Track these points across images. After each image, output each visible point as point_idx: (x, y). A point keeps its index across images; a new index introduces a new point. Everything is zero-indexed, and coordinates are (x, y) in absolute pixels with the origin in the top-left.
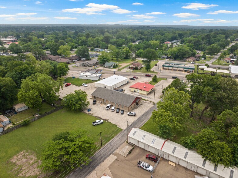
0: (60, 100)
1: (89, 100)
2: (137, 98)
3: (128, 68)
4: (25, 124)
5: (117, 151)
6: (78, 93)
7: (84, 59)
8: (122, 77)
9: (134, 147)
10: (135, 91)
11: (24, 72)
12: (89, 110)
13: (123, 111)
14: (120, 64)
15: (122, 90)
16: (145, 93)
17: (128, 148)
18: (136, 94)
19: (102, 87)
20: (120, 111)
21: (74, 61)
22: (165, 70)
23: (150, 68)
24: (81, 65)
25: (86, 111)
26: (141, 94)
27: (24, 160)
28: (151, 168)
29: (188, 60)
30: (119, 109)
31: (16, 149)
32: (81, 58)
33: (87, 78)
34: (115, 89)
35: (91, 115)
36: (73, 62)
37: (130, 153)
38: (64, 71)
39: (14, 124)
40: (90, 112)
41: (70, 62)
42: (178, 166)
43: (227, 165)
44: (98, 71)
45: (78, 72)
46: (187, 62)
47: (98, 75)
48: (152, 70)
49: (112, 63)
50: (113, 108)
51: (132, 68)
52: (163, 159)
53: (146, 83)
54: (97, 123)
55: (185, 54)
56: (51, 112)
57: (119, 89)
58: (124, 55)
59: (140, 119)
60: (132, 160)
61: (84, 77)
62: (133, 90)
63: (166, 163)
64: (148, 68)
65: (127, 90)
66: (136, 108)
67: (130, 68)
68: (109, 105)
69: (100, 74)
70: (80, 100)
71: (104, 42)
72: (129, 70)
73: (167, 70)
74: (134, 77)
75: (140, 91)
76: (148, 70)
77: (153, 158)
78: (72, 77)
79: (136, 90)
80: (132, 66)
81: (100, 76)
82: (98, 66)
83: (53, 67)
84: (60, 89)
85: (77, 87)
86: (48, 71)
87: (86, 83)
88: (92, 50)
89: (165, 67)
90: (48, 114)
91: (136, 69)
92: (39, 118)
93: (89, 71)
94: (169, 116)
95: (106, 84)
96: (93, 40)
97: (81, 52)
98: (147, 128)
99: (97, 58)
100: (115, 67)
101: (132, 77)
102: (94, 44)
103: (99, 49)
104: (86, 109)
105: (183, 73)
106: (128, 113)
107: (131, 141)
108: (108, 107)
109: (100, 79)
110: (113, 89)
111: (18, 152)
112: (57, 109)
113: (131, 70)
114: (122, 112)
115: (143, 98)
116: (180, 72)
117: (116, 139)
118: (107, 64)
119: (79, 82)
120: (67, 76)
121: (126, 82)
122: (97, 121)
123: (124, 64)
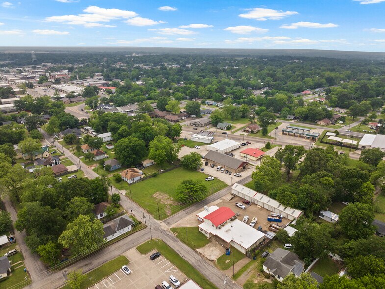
0: (179, 160)
1: (203, 162)
2: (244, 163)
3: (243, 130)
4: (155, 176)
5: (223, 198)
6: (193, 154)
7: (195, 116)
8: (234, 141)
9: (235, 196)
10: (245, 157)
11: (146, 133)
12: (202, 170)
13: (231, 172)
14: (235, 125)
15: (233, 155)
16: (254, 159)
17: (231, 196)
18: (245, 159)
19: (213, 150)
20: (228, 172)
21: (183, 118)
22: (284, 135)
23: (267, 133)
24: (192, 124)
25: (200, 170)
26: (251, 159)
27: (161, 196)
28: (244, 207)
29: (319, 123)
30: (228, 171)
31: (154, 190)
32: (190, 114)
33: (199, 141)
34: (226, 153)
35: (204, 174)
36: (183, 120)
37: (232, 199)
38: (177, 132)
39: (146, 175)
40: (203, 171)
41: (180, 120)
42: (263, 208)
43: (292, 208)
44: (210, 133)
45: (189, 133)
46: (319, 125)
47: (211, 138)
48: (269, 134)
49: (226, 124)
50: (222, 169)
51: (247, 131)
52: (254, 204)
53: (257, 150)
54: (209, 179)
55: (316, 116)
56: (172, 169)
57: (230, 154)
58: (240, 114)
59: (244, 180)
60: (233, 202)
61: (196, 139)
62: (243, 155)
63: (255, 206)
64: (265, 133)
65: (238, 156)
66: (243, 171)
67: (245, 131)
68: (219, 167)
69: (212, 137)
70: (196, 160)
71: (218, 92)
72: (243, 133)
73: (287, 136)
74: (247, 142)
75: (248, 156)
76: (264, 135)
77: (247, 203)
78: (184, 138)
79: (245, 155)
80: (248, 129)
81: (212, 139)
82: (209, 126)
83: (168, 129)
84: (180, 151)
85: (190, 149)
86: (164, 132)
87: (199, 145)
88: (203, 103)
89: (285, 132)
90: (170, 170)
91: (252, 132)
92: (164, 172)
93: (201, 132)
94: (262, 176)
95: (218, 148)
96: (204, 90)
97: (191, 109)
98: (248, 186)
99: (209, 115)
100: (229, 128)
101: (245, 142)
102: (205, 95)
103: (211, 102)
104: (200, 168)
105: (304, 140)
106: (235, 175)
107: (234, 192)
108: (218, 168)
109: (211, 143)
110: (224, 153)
111: (155, 192)
112: (176, 167)
113: (246, 134)
114: (226, 172)
115: (250, 163)
116: (301, 139)
117: (223, 191)
118: (220, 125)
119: (192, 144)
120: (180, 137)
121: (238, 147)
122: (209, 178)
123: (239, 126)
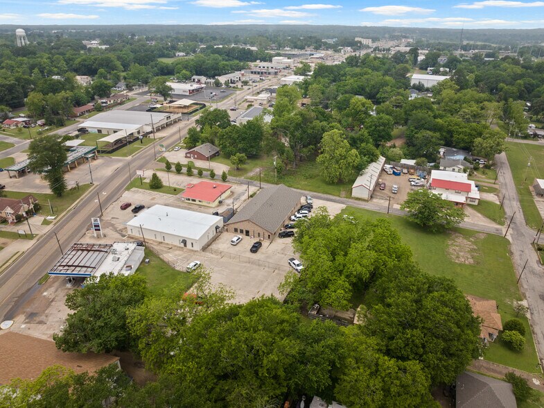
27: (461, 254)
111: (460, 265)
